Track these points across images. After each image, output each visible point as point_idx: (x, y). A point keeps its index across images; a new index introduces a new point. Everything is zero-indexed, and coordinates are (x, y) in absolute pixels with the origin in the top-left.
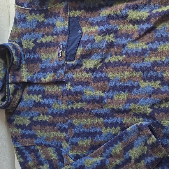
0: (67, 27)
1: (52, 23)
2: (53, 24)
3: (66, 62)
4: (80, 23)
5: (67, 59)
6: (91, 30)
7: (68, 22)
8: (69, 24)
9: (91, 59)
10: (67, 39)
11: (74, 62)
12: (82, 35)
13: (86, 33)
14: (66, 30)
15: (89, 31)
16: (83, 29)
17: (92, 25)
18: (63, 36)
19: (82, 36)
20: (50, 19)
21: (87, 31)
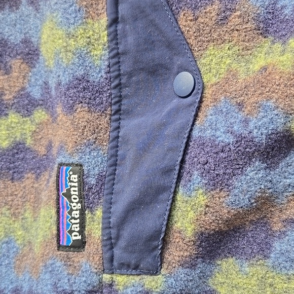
0: (100, 55)
1: (20, 37)
2: (26, 42)
3: (106, 277)
4: (182, 23)
5: (111, 260)
6: (258, 63)
7: (104, 20)
8: (114, 38)
9: (269, 262)
10: (105, 136)
11: (160, 279)
12: (201, 102)
13: (222, 87)
14: (98, 76)
15: (242, 76)
16: (203, 63)
17: (265, 33)
18: (82, 114)
19: (199, 108)
20: (13, 15)
21: (232, 75)
